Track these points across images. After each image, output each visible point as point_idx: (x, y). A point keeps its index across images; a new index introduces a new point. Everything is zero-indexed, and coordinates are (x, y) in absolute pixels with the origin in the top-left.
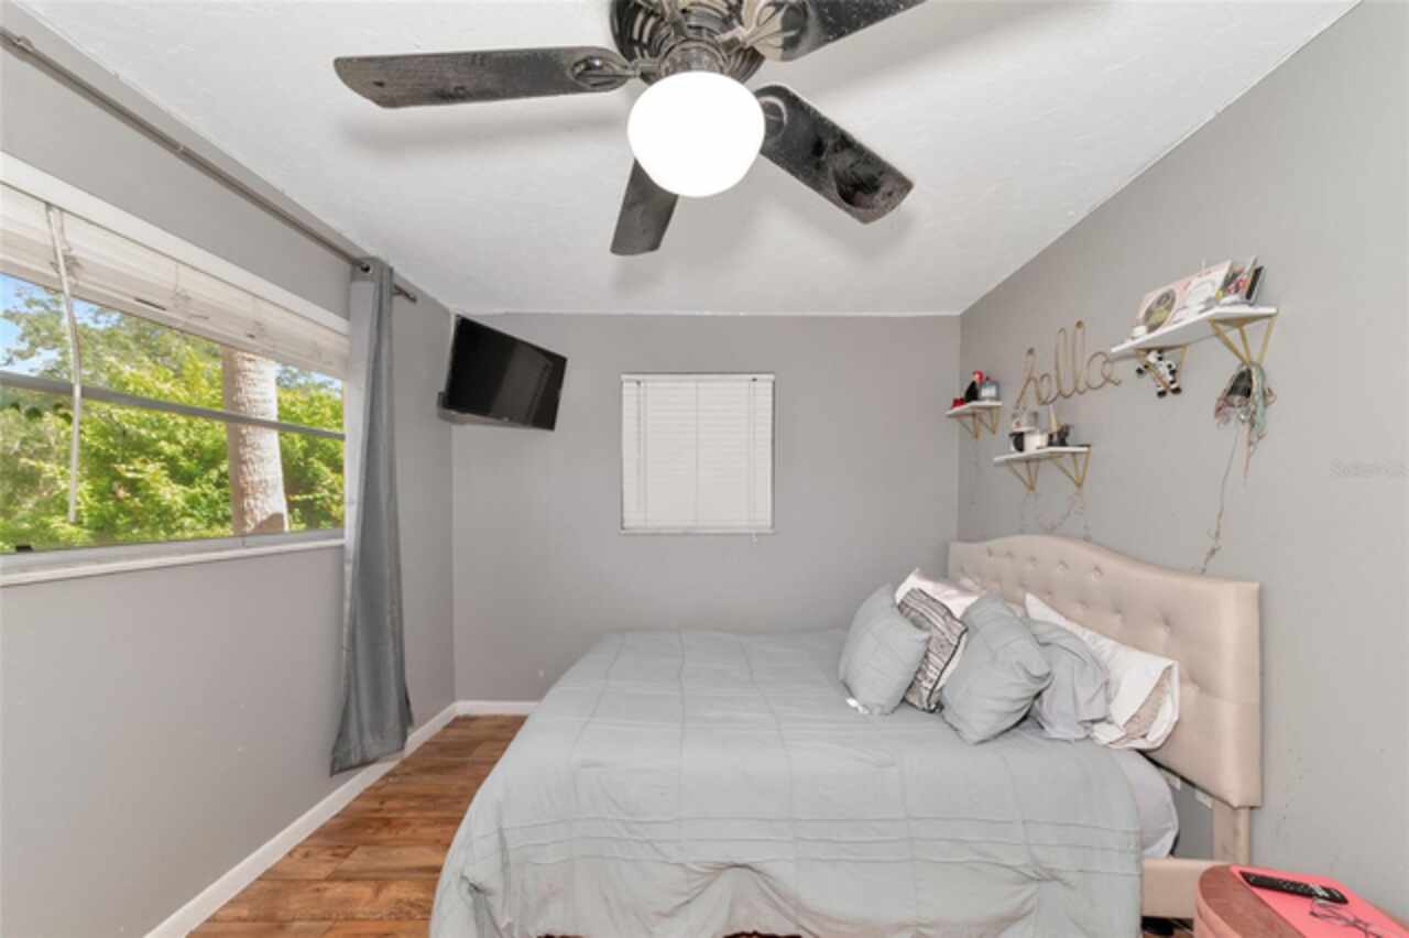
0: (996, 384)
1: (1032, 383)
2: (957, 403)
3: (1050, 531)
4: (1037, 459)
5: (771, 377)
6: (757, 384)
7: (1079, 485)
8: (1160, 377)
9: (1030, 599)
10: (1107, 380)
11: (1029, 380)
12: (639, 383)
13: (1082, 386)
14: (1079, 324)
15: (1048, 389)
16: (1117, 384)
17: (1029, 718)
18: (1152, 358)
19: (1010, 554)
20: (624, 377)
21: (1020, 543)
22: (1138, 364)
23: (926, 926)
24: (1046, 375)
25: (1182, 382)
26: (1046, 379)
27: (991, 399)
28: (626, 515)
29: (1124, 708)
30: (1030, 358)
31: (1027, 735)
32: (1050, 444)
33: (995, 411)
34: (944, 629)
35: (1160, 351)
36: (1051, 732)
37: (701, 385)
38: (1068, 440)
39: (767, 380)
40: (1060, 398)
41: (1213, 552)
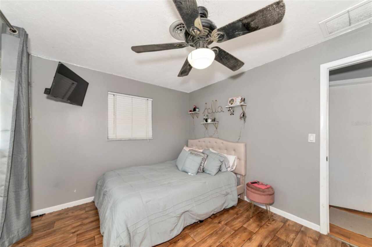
0: (198, 108)
1: (206, 110)
2: (191, 111)
3: (211, 137)
4: (210, 123)
5: (152, 100)
6: (149, 101)
7: (217, 128)
8: (231, 112)
9: (211, 149)
10: (222, 111)
11: (205, 109)
12: (114, 95)
13: (217, 111)
14: (216, 101)
15: (210, 111)
16: (223, 112)
17: (220, 170)
18: (231, 109)
19: (204, 142)
20: (109, 93)
21: (207, 139)
22: (229, 109)
23: (215, 209)
24: (209, 108)
25: (234, 113)
26: (209, 109)
27: (198, 111)
28: (109, 135)
29: (231, 164)
30: (206, 105)
31: (220, 172)
32: (212, 121)
33: (198, 114)
34: (204, 156)
35: (232, 108)
36: (222, 171)
37: (133, 99)
38: (215, 121)
39: (151, 100)
40: (212, 113)
41: (239, 139)
